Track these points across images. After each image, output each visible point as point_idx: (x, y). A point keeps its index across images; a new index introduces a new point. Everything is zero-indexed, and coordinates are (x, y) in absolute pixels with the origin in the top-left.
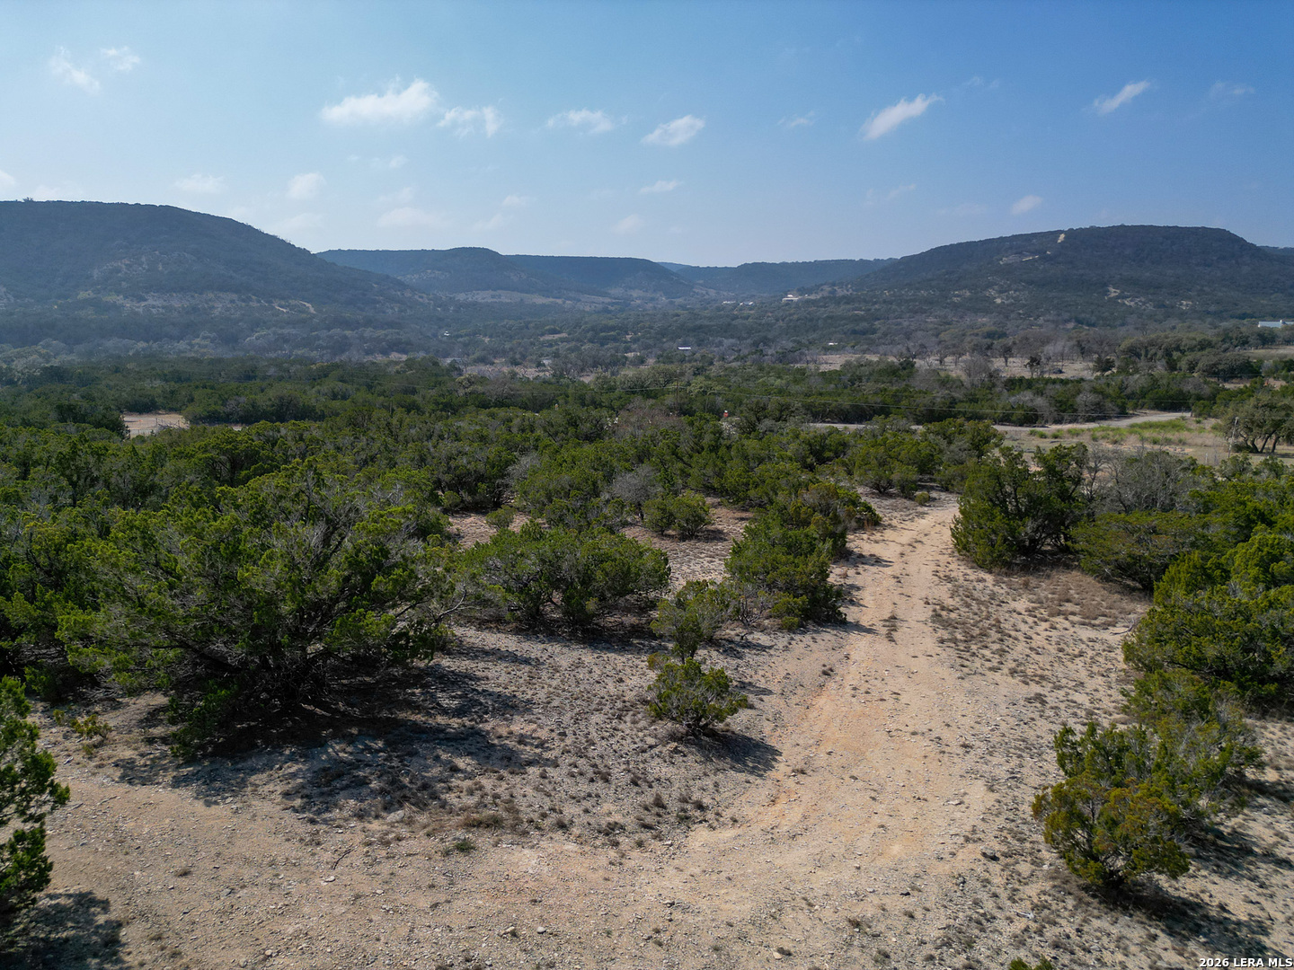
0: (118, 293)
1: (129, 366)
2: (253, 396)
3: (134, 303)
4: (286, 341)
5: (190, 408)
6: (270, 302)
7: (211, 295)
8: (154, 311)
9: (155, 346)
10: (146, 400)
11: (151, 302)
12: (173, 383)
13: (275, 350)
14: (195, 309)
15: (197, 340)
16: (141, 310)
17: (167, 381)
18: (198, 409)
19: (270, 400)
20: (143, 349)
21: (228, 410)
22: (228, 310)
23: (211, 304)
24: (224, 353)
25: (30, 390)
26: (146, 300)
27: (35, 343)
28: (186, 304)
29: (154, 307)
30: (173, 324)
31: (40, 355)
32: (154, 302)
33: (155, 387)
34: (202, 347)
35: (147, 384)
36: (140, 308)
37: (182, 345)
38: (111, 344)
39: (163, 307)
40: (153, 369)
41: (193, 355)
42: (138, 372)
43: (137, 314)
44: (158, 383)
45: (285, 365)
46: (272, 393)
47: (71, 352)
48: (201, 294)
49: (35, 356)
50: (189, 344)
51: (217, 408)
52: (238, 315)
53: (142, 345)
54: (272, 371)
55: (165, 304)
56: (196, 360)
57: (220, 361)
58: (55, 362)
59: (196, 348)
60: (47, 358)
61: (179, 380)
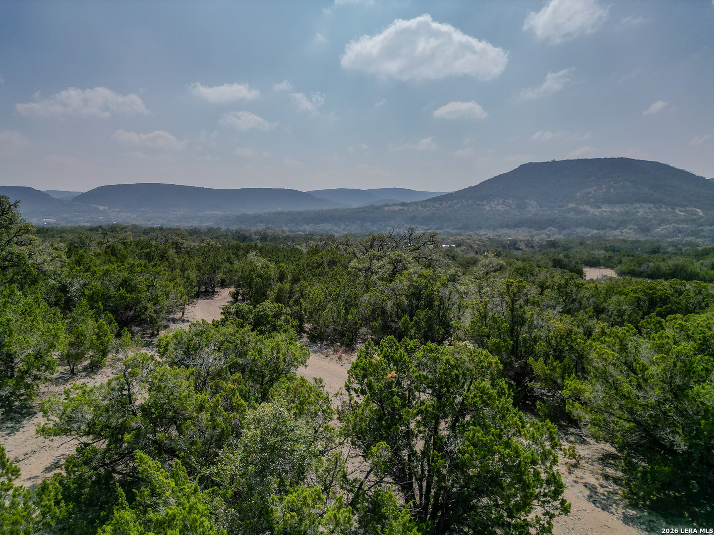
0: (588, 204)
1: (589, 242)
2: (658, 263)
3: (595, 210)
4: (680, 232)
5: (619, 267)
6: (673, 209)
7: (638, 205)
8: (605, 214)
9: (602, 232)
10: (595, 260)
11: (604, 209)
12: (610, 252)
13: (672, 237)
14: (627, 213)
15: (626, 230)
16: (597, 213)
17: (607, 251)
18: (624, 268)
19: (669, 266)
20: (596, 234)
21: (641, 269)
22: (646, 213)
23: (637, 210)
24: (642, 238)
25: (540, 251)
26: (601, 208)
27: (545, 229)
28: (622, 210)
29: (605, 212)
30: (614, 221)
31: (546, 234)
32: (606, 209)
33: (601, 253)
34: (629, 234)
35: (596, 252)
36: (597, 212)
37: (617, 232)
38: (580, 230)
39: (610, 212)
40: (601, 244)
41: (622, 238)
42: (593, 245)
43: (595, 215)
44: (602, 252)
45: (680, 246)
46: (671, 263)
47: (560, 233)
48: (633, 204)
49: (544, 235)
50: (621, 232)
51: (635, 268)
52: (652, 216)
53: (595, 231)
54: (670, 249)
55: (611, 210)
56: (624, 241)
57: (638, 242)
58: (552, 238)
59: (624, 234)
60: (549, 236)
61: (614, 251)
